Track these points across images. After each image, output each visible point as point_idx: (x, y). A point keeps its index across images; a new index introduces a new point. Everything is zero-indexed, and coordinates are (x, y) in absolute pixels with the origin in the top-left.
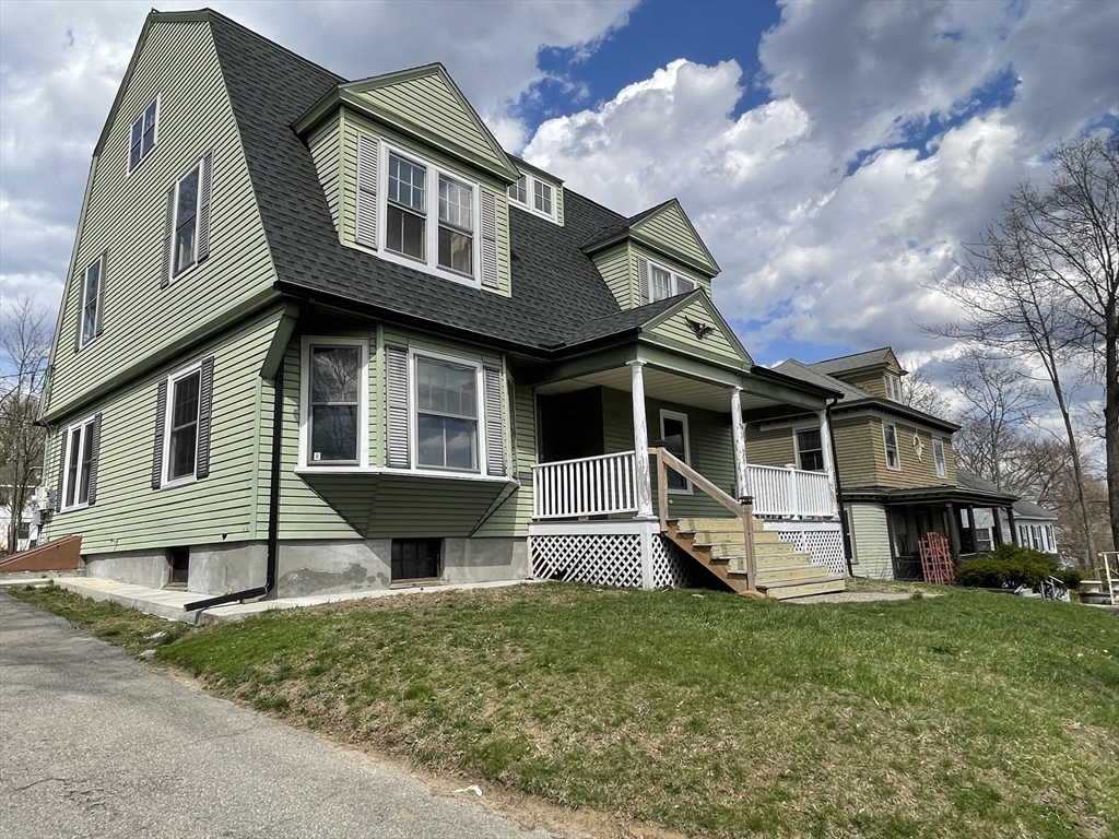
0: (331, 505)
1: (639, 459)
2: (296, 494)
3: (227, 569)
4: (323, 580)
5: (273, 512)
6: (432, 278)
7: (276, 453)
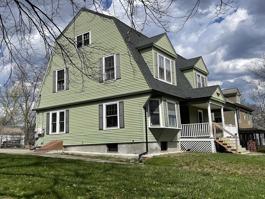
0: (153, 135)
1: (210, 124)
2: (149, 132)
3: (134, 148)
4: (153, 151)
5: (147, 136)
6: (166, 83)
7: (146, 124)
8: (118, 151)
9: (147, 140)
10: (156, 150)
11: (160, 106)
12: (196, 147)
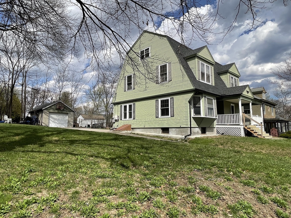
0: (195, 122)
1: (240, 115)
2: (192, 120)
3: (181, 131)
4: (195, 133)
5: (191, 123)
6: (206, 84)
7: (190, 114)
8: (170, 133)
9: (191, 126)
10: (198, 133)
11: (201, 101)
12: (228, 132)
